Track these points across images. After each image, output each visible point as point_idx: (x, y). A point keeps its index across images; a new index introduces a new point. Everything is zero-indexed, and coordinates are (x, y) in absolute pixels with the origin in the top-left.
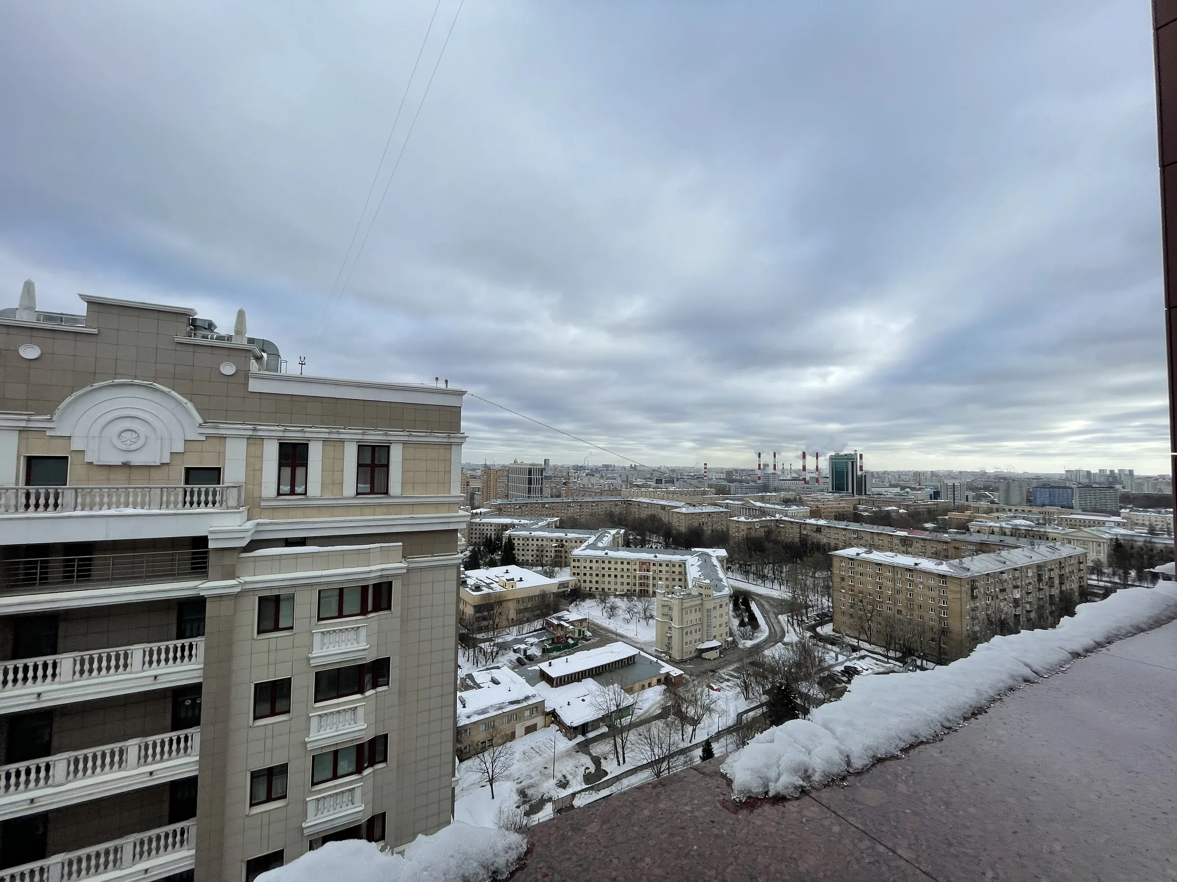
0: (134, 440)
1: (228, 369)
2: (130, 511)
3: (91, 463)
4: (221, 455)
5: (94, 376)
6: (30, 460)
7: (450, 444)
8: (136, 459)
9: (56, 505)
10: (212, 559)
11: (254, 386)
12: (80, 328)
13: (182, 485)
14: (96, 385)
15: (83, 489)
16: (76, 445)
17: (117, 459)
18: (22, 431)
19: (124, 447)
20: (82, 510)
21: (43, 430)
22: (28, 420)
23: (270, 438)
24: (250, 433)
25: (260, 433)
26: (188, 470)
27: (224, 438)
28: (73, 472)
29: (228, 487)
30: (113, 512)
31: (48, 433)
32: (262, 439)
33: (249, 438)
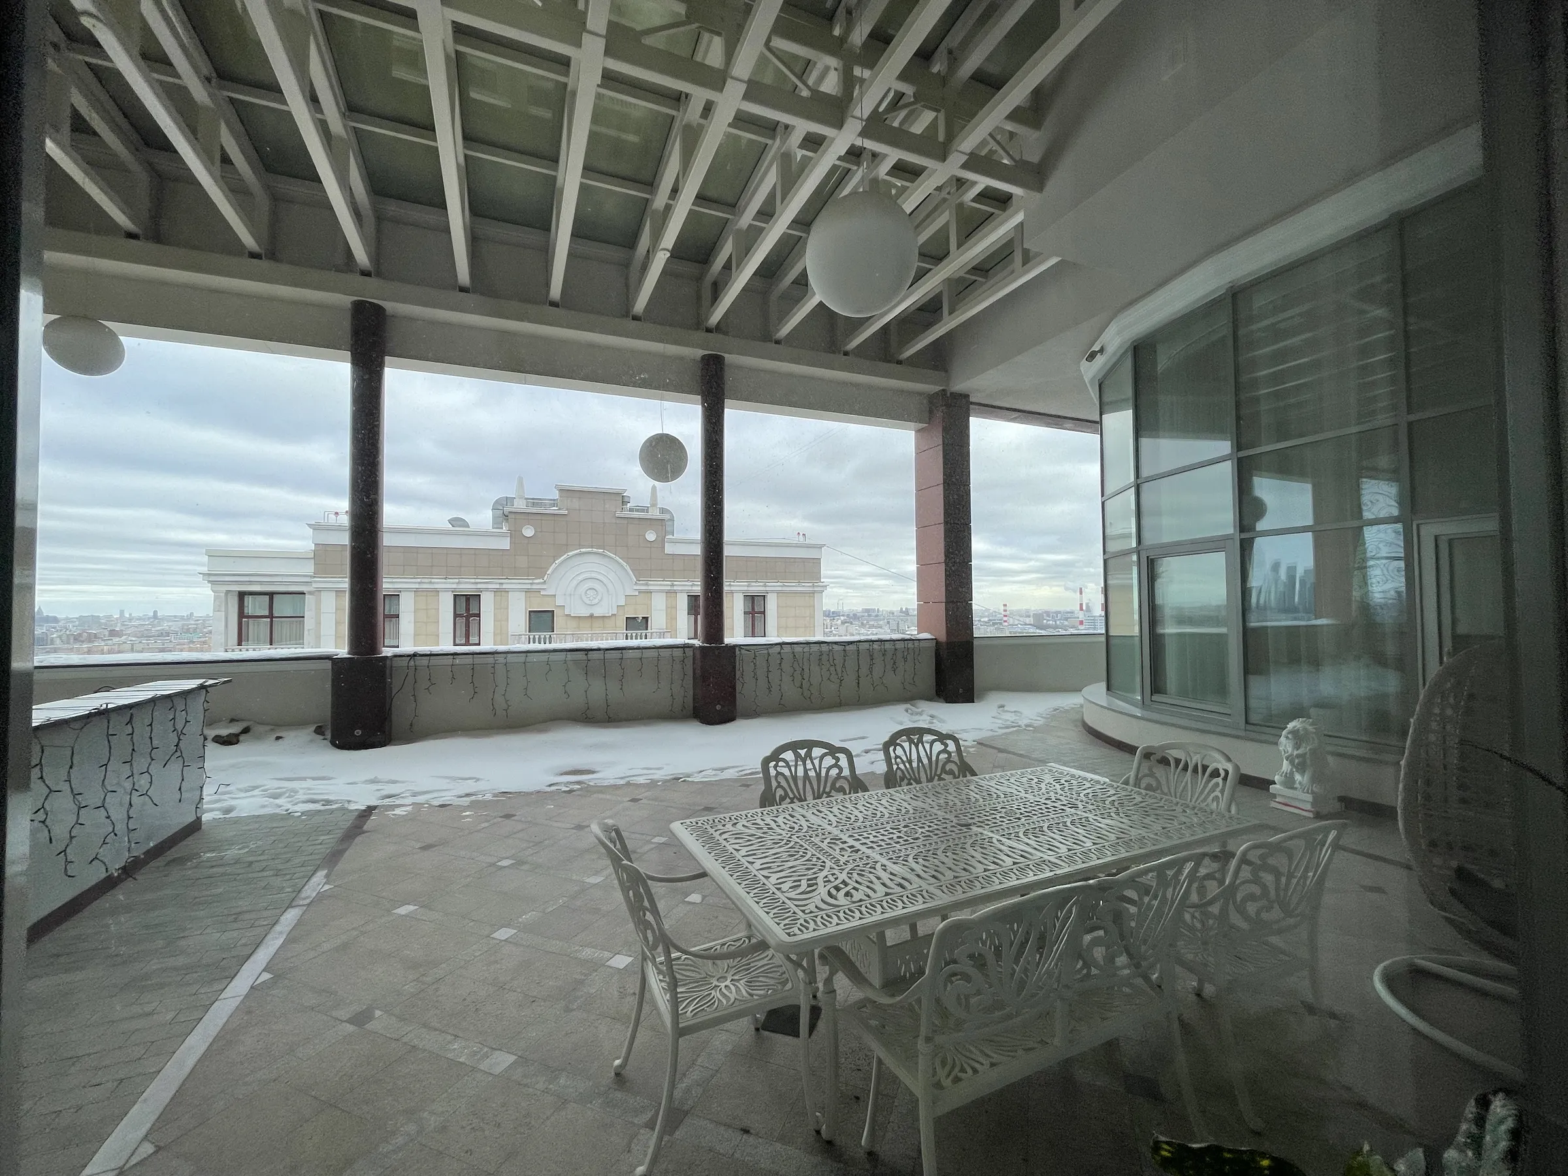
0: (595, 597)
1: (651, 536)
3: (568, 615)
4: (648, 607)
5: (566, 547)
6: (532, 613)
7: (813, 593)
8: (598, 612)
11: (669, 549)
12: (554, 510)
14: (571, 554)
16: (559, 601)
17: (584, 612)
19: (588, 602)
21: (539, 591)
22: (531, 584)
23: (681, 591)
24: (669, 588)
25: (675, 588)
26: (626, 619)
27: (651, 592)
28: (558, 621)
31: (544, 593)
32: (675, 592)
33: (668, 592)
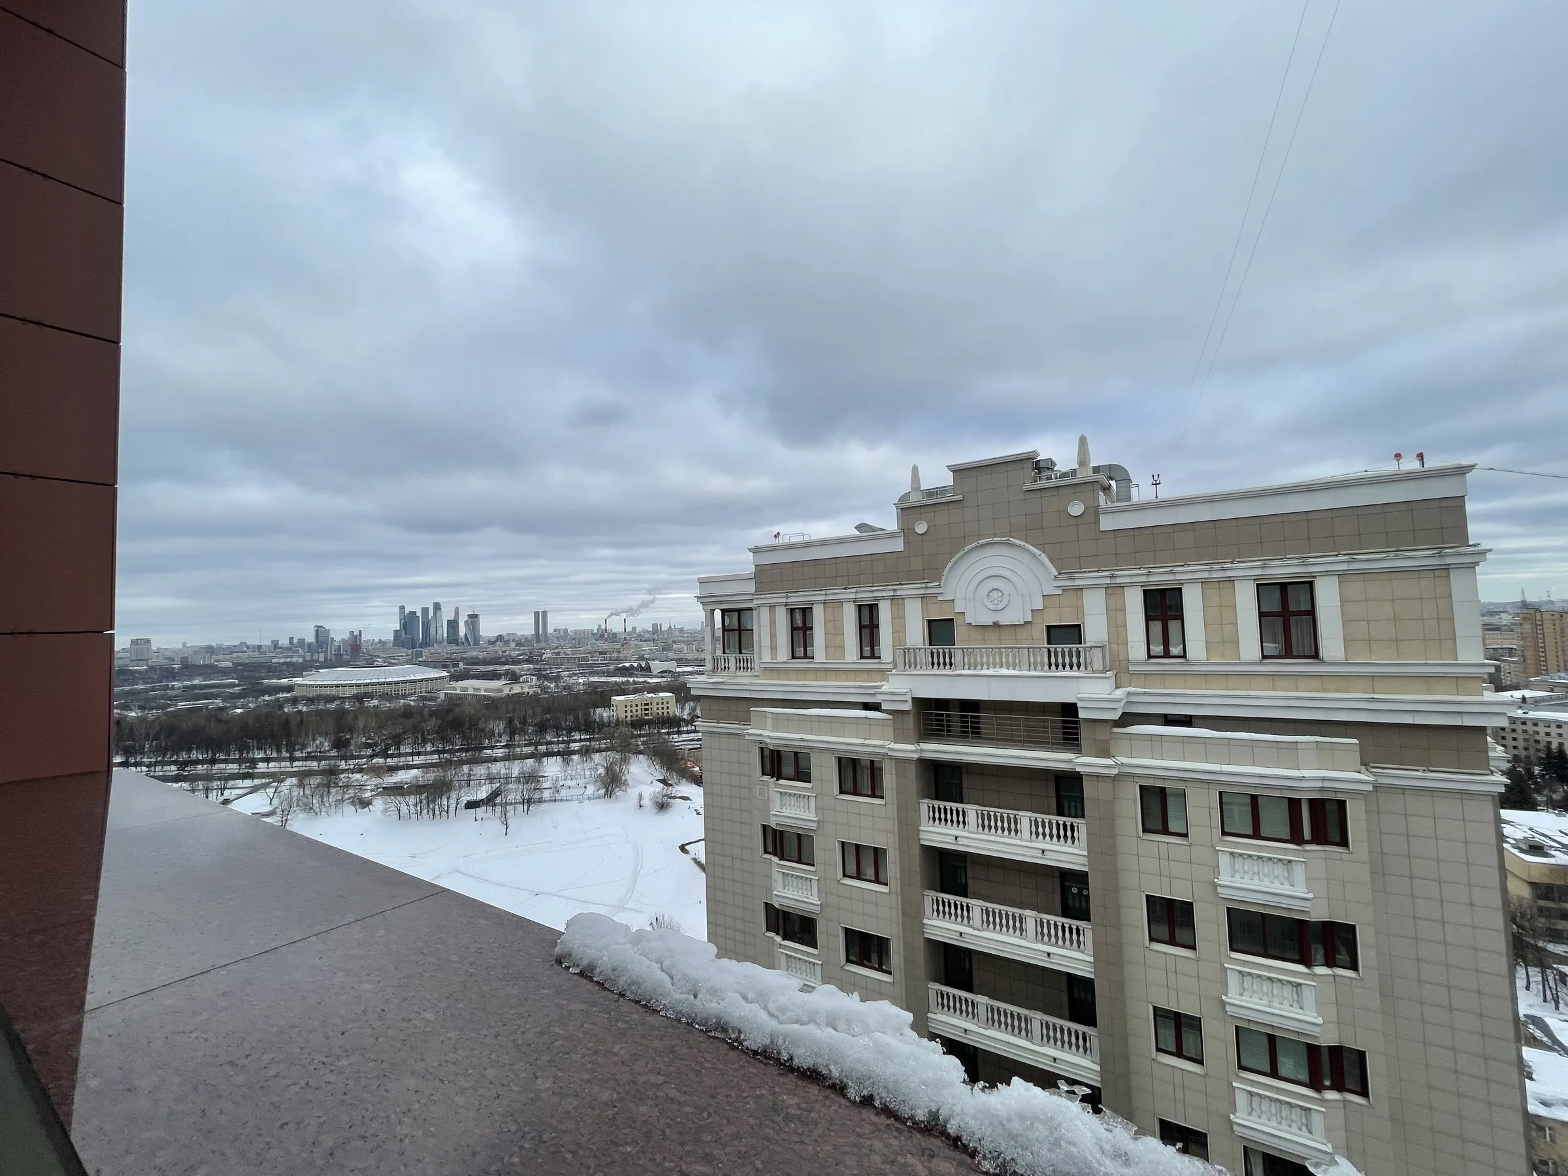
0: (1000, 599)
1: (1076, 509)
2: (1004, 671)
3: (970, 624)
4: (1079, 610)
5: (964, 540)
6: (930, 622)
7: (1447, 568)
8: (1004, 619)
9: (951, 664)
10: (1084, 732)
11: (1107, 523)
12: (950, 497)
13: (1046, 645)
14: (967, 548)
15: (967, 649)
16: (958, 608)
17: (989, 619)
18: (923, 597)
19: (993, 607)
20: (969, 669)
21: (935, 596)
22: (926, 588)
23: (1132, 585)
24: (1108, 581)
25: (1119, 580)
26: (1049, 628)
27: (1080, 589)
28: (959, 632)
29: (1091, 647)
30: (991, 672)
31: (940, 598)
32: (1122, 587)
33: (1107, 587)
